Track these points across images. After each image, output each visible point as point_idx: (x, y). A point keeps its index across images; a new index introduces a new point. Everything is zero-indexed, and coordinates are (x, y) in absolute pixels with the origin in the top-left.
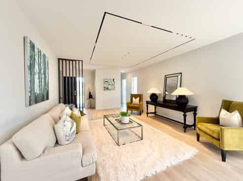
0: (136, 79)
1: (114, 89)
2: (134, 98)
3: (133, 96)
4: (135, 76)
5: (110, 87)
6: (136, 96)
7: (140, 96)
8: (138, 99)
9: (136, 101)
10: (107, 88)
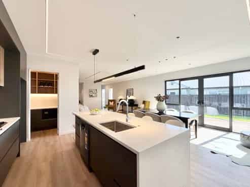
0: (112, 89)
1: (96, 96)
2: (110, 102)
3: (109, 101)
4: (111, 88)
5: (94, 95)
6: (111, 101)
7: (114, 101)
8: (113, 103)
9: (112, 104)
10: (92, 96)
